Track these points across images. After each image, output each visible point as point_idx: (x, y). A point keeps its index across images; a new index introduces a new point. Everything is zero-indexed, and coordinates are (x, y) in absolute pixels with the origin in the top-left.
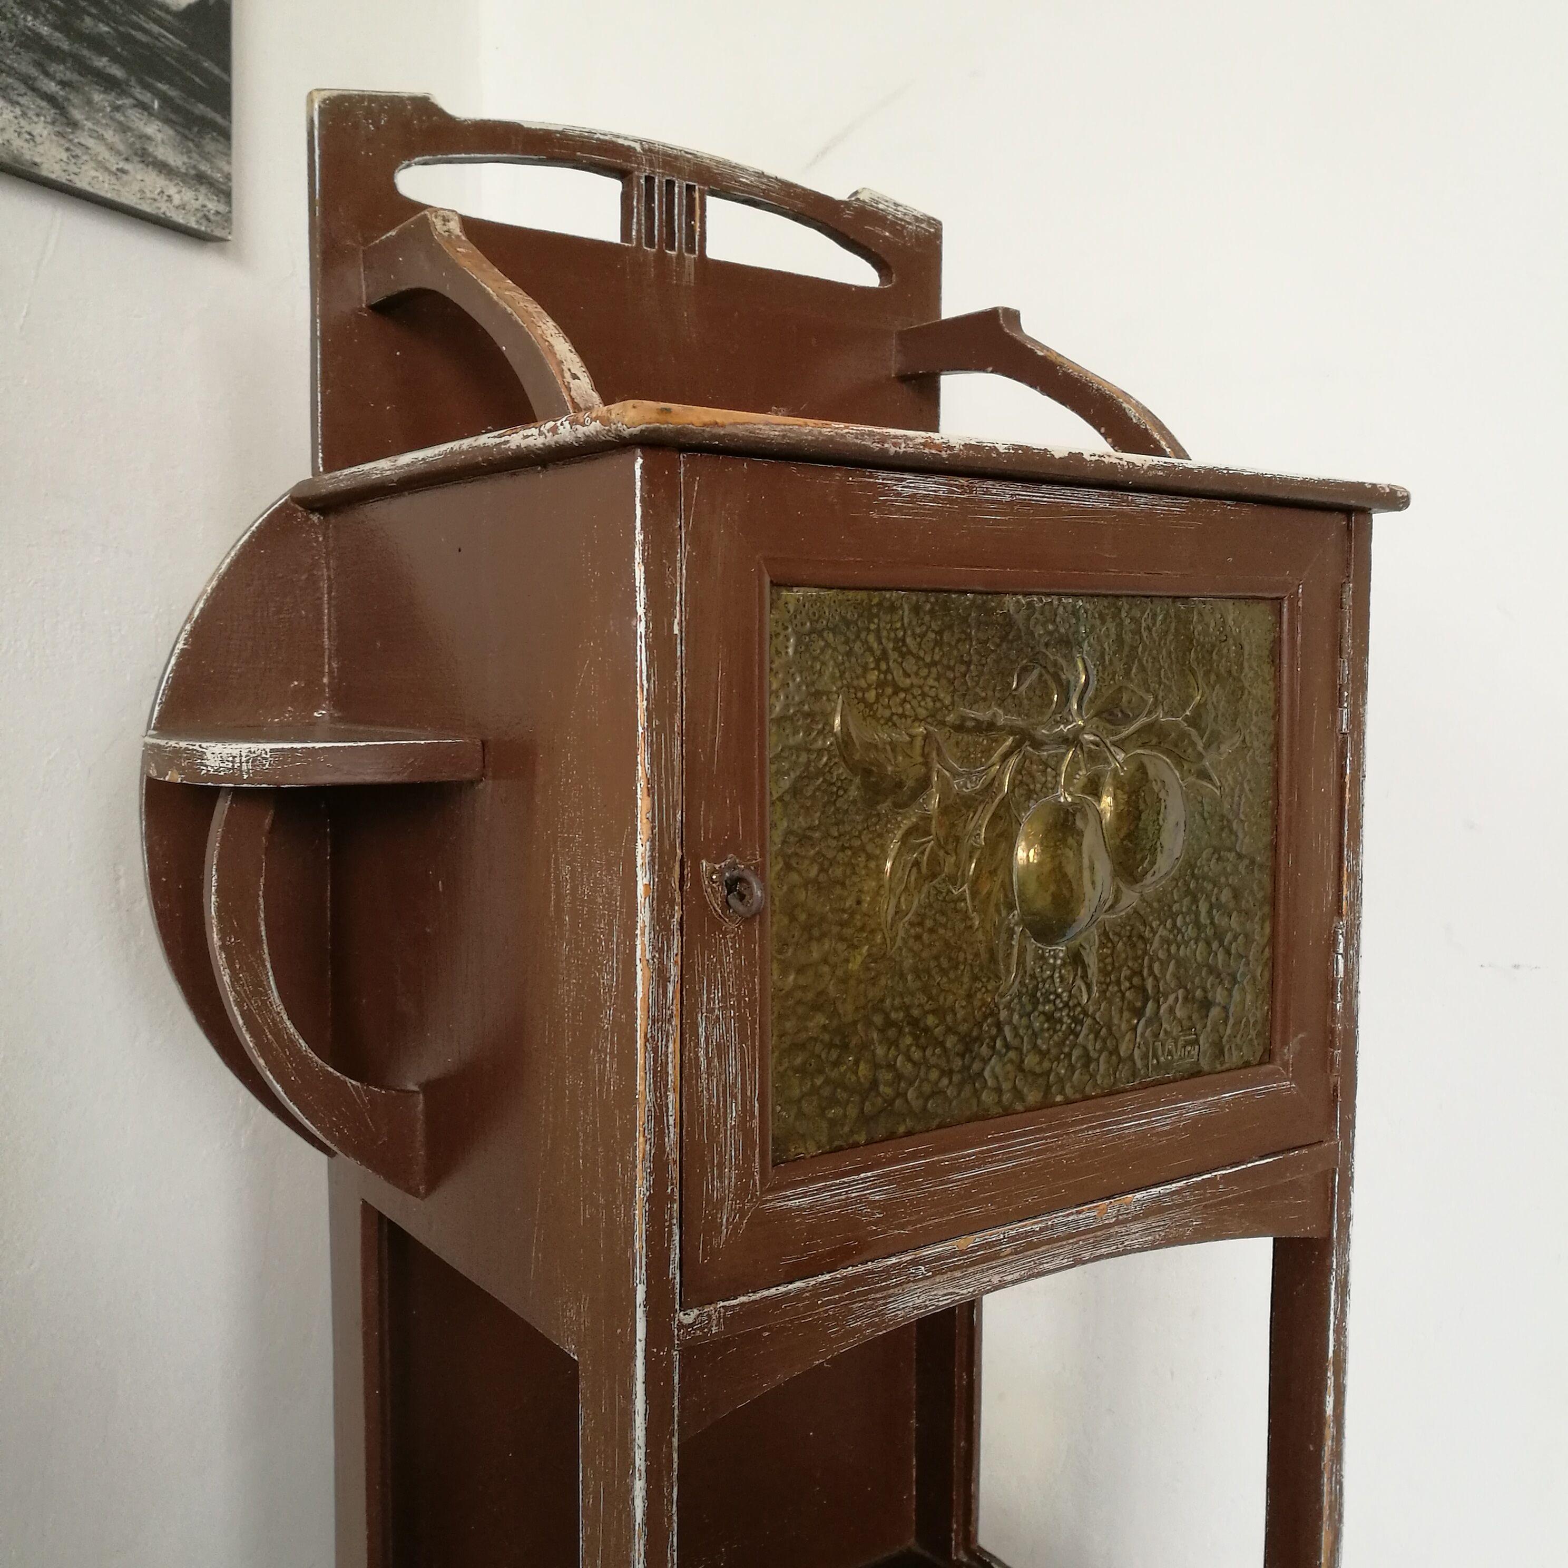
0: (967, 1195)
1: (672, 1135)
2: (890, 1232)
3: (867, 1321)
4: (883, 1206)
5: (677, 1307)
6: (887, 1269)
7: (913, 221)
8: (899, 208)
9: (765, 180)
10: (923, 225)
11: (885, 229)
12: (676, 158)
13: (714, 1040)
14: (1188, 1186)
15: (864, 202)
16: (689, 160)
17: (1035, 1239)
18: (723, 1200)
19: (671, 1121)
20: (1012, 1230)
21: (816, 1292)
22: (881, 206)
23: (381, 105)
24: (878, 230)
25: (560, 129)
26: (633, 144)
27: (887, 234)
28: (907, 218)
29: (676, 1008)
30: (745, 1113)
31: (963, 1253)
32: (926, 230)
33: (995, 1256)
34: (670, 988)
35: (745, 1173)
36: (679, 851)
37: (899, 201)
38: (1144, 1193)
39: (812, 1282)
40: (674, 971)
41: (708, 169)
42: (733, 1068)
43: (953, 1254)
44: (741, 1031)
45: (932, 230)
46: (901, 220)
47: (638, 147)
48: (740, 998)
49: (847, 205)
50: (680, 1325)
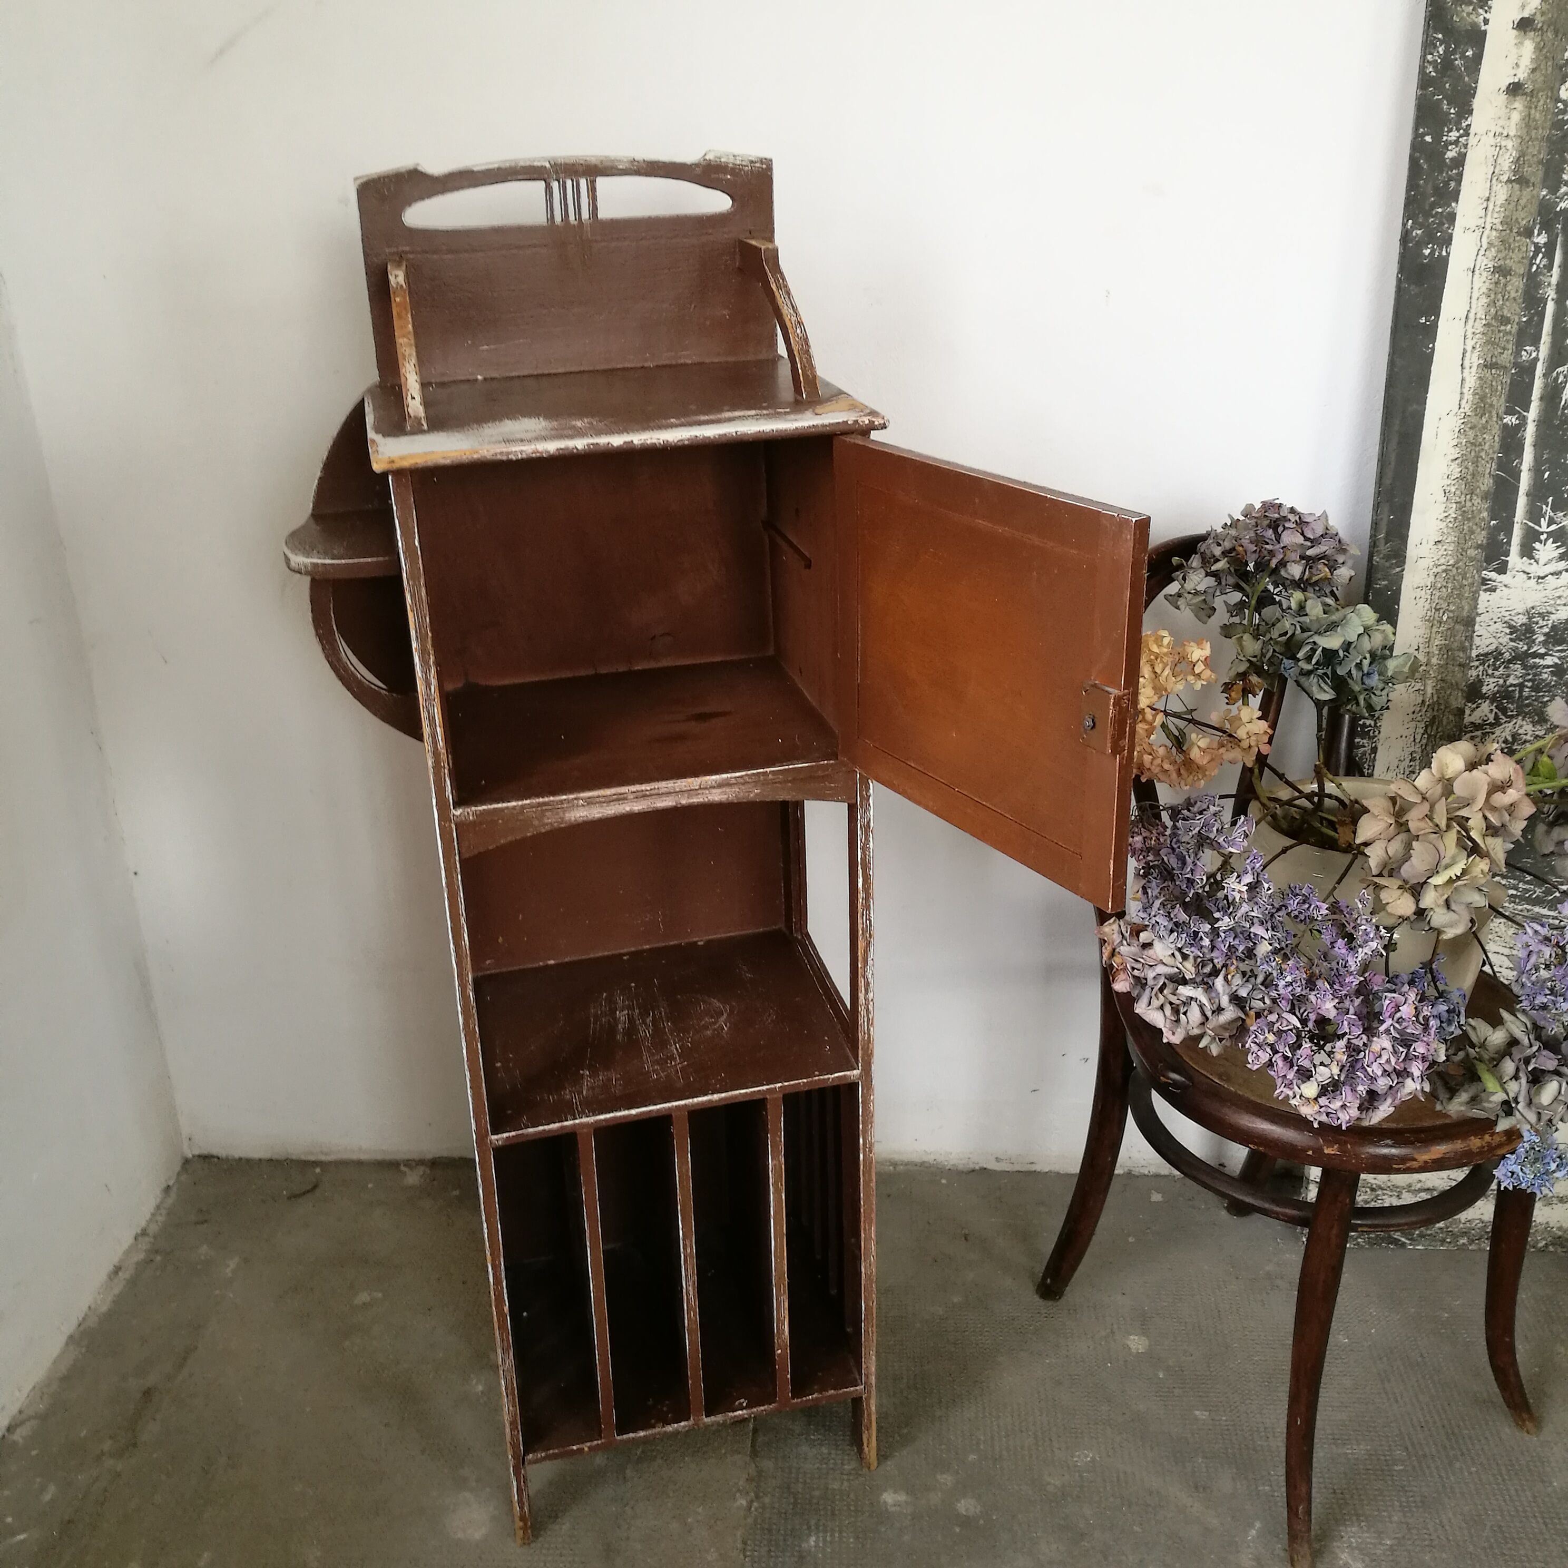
3: (554, 820)
5: (452, 807)
6: (562, 802)
7: (749, 165)
8: (737, 158)
9: (636, 163)
10: (757, 165)
11: (726, 174)
12: (573, 165)
14: (747, 775)
15: (709, 160)
17: (648, 793)
21: (523, 807)
22: (722, 160)
23: (391, 180)
24: (721, 176)
25: (496, 166)
26: (544, 164)
27: (729, 177)
28: (744, 163)
32: (760, 167)
33: (626, 799)
37: (736, 153)
39: (520, 803)
41: (596, 166)
43: (599, 797)
45: (765, 166)
46: (739, 165)
47: (548, 165)
49: (697, 165)
50: (454, 815)
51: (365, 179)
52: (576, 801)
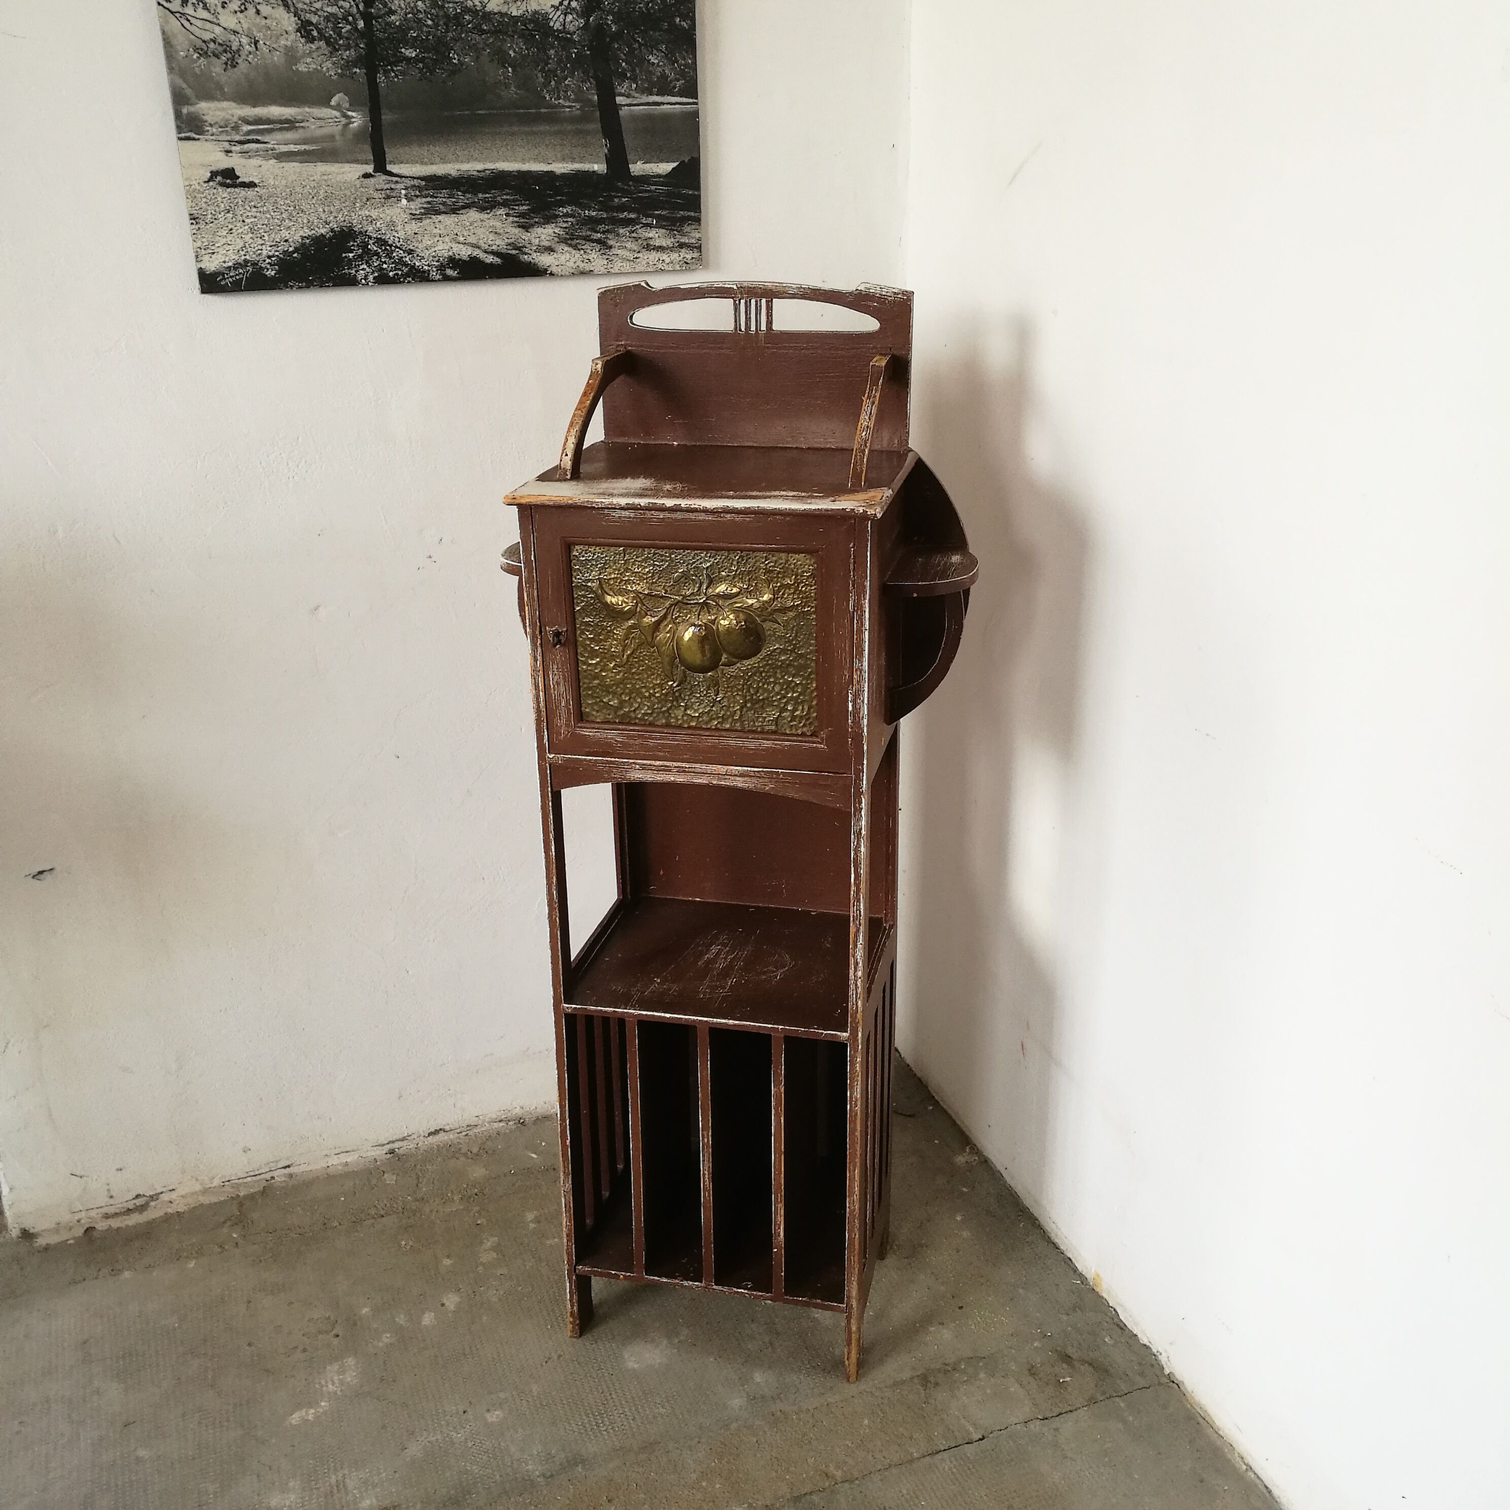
0: (656, 748)
1: (542, 704)
2: (624, 752)
3: (619, 776)
4: (621, 742)
5: (547, 753)
7: (893, 296)
8: (883, 290)
9: (802, 290)
10: (899, 296)
11: (874, 302)
12: (755, 288)
13: (555, 680)
14: (762, 771)
15: (861, 290)
16: (761, 288)
18: (561, 726)
19: (542, 700)
20: (679, 764)
21: (596, 762)
22: (871, 291)
24: (870, 303)
25: (697, 285)
26: (732, 286)
27: (875, 304)
28: (888, 294)
29: (541, 668)
30: (567, 702)
31: (654, 766)
32: (901, 298)
34: (538, 662)
35: (568, 720)
36: (538, 623)
37: (882, 286)
38: (740, 768)
39: (594, 758)
40: (539, 658)
41: (773, 290)
42: (562, 689)
43: (651, 765)
44: (564, 679)
45: (905, 297)
46: (884, 295)
47: (735, 287)
48: (563, 669)
49: (851, 293)
50: (548, 758)
51: (604, 290)
52: (634, 765)
